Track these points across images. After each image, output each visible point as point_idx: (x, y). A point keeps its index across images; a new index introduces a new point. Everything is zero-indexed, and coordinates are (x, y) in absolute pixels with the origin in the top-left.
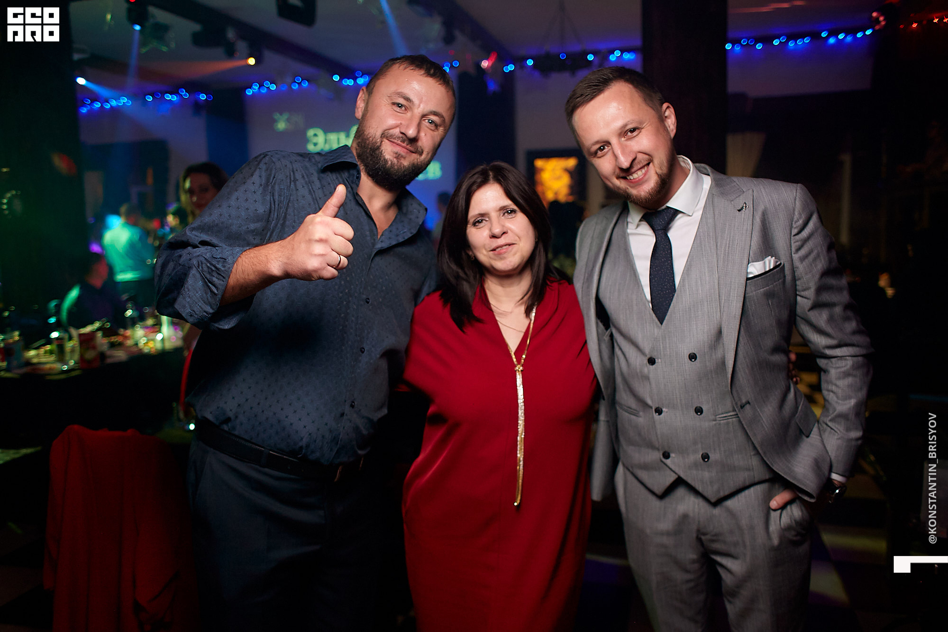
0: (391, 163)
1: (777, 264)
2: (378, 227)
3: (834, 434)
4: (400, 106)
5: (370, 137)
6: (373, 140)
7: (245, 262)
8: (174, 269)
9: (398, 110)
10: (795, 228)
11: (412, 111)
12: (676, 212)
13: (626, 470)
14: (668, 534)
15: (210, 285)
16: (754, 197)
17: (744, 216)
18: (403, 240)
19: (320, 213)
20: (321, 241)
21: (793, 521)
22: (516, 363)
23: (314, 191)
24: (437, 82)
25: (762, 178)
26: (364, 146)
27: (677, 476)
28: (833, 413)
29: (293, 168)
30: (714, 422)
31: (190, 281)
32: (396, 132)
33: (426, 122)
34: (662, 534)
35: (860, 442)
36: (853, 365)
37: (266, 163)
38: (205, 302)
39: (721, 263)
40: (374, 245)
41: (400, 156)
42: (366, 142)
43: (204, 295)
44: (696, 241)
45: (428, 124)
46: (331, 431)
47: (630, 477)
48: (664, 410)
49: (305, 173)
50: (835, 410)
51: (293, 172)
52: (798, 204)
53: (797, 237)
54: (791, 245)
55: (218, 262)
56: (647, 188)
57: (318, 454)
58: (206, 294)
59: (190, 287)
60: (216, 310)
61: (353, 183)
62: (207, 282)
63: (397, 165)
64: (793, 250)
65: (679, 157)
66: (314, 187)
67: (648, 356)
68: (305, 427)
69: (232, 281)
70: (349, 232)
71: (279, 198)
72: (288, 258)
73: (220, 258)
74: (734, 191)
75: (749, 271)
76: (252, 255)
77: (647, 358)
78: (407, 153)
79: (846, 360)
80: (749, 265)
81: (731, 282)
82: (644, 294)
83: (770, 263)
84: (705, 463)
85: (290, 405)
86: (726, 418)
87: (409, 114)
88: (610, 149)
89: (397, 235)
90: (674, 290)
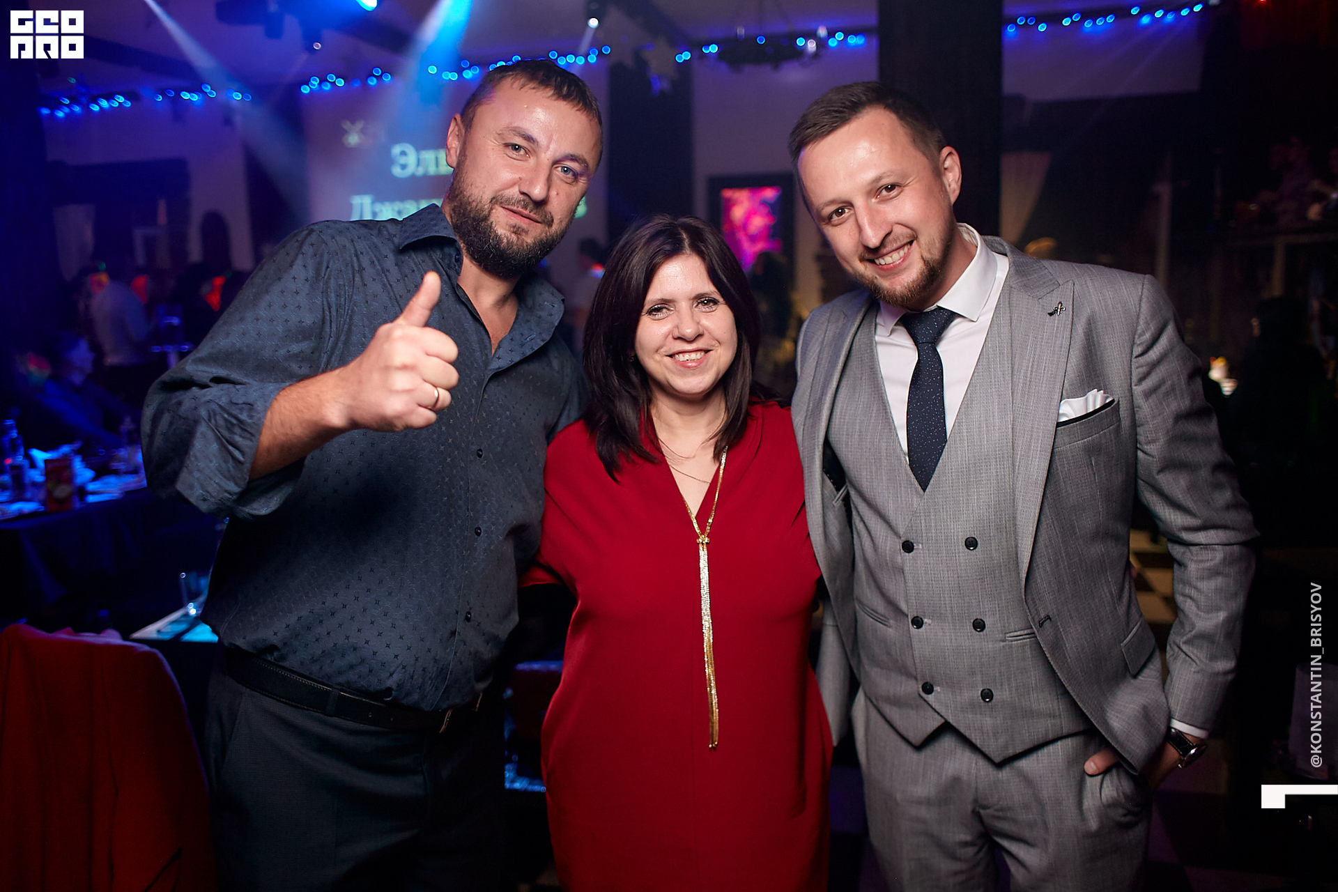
0: (508, 241)
1: (1107, 401)
2: (491, 336)
3: (1190, 664)
4: (516, 148)
5: (473, 201)
6: (477, 206)
7: (285, 407)
8: (171, 424)
9: (514, 156)
10: (1139, 345)
11: (537, 157)
12: (952, 316)
13: (869, 703)
14: (928, 802)
15: (231, 448)
16: (1076, 293)
17: (1058, 323)
18: (532, 352)
19: (400, 321)
20: (405, 368)
21: (1121, 794)
22: (698, 531)
23: (391, 285)
24: (574, 106)
25: (1088, 263)
26: (464, 214)
27: (943, 721)
28: (1190, 631)
29: (356, 251)
30: (1002, 644)
31: (198, 444)
32: (514, 192)
33: (558, 171)
34: (919, 802)
35: (1230, 677)
36: (1225, 559)
37: (312, 245)
38: (225, 477)
39: (1018, 397)
40: (487, 363)
41: (520, 230)
42: (466, 208)
43: (223, 465)
44: (981, 360)
45: (562, 175)
46: (436, 661)
47: (874, 713)
48: (925, 620)
49: (375, 256)
50: (1193, 626)
51: (357, 256)
52: (1145, 307)
53: (1141, 360)
54: (1131, 371)
55: (241, 410)
56: (906, 280)
57: (416, 696)
58: (226, 462)
59: (198, 454)
60: (244, 487)
61: (449, 267)
62: (226, 444)
63: (517, 244)
64: (1135, 379)
65: (962, 226)
66: (390, 278)
67: (903, 539)
68: (396, 656)
69: (266, 439)
70: (449, 348)
71: (337, 300)
72: (354, 398)
73: (244, 403)
74: (1044, 283)
75: (1061, 412)
76: (294, 395)
77: (901, 542)
78: (529, 224)
79: (1214, 550)
80: (1062, 402)
81: (1032, 428)
82: (899, 442)
83: (1095, 399)
84: (986, 704)
85: (372, 623)
86: (1021, 637)
87: (532, 161)
88: (851, 214)
89: (522, 345)
90: (944, 439)
